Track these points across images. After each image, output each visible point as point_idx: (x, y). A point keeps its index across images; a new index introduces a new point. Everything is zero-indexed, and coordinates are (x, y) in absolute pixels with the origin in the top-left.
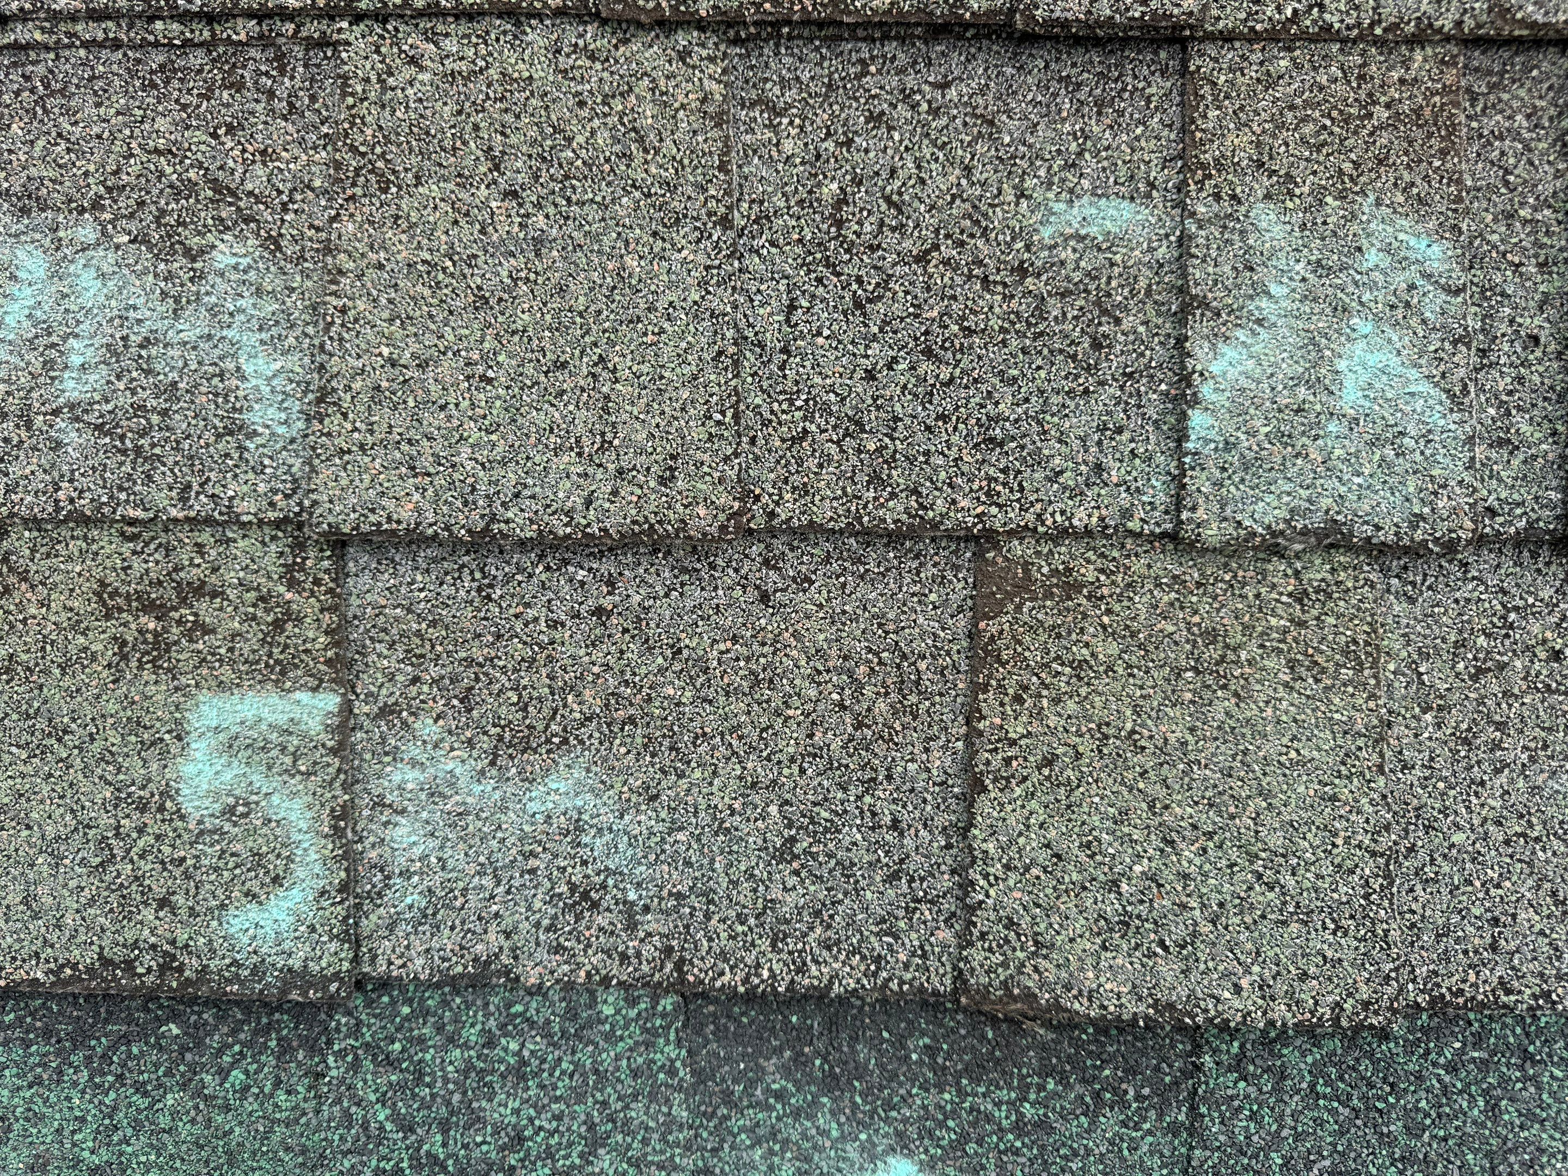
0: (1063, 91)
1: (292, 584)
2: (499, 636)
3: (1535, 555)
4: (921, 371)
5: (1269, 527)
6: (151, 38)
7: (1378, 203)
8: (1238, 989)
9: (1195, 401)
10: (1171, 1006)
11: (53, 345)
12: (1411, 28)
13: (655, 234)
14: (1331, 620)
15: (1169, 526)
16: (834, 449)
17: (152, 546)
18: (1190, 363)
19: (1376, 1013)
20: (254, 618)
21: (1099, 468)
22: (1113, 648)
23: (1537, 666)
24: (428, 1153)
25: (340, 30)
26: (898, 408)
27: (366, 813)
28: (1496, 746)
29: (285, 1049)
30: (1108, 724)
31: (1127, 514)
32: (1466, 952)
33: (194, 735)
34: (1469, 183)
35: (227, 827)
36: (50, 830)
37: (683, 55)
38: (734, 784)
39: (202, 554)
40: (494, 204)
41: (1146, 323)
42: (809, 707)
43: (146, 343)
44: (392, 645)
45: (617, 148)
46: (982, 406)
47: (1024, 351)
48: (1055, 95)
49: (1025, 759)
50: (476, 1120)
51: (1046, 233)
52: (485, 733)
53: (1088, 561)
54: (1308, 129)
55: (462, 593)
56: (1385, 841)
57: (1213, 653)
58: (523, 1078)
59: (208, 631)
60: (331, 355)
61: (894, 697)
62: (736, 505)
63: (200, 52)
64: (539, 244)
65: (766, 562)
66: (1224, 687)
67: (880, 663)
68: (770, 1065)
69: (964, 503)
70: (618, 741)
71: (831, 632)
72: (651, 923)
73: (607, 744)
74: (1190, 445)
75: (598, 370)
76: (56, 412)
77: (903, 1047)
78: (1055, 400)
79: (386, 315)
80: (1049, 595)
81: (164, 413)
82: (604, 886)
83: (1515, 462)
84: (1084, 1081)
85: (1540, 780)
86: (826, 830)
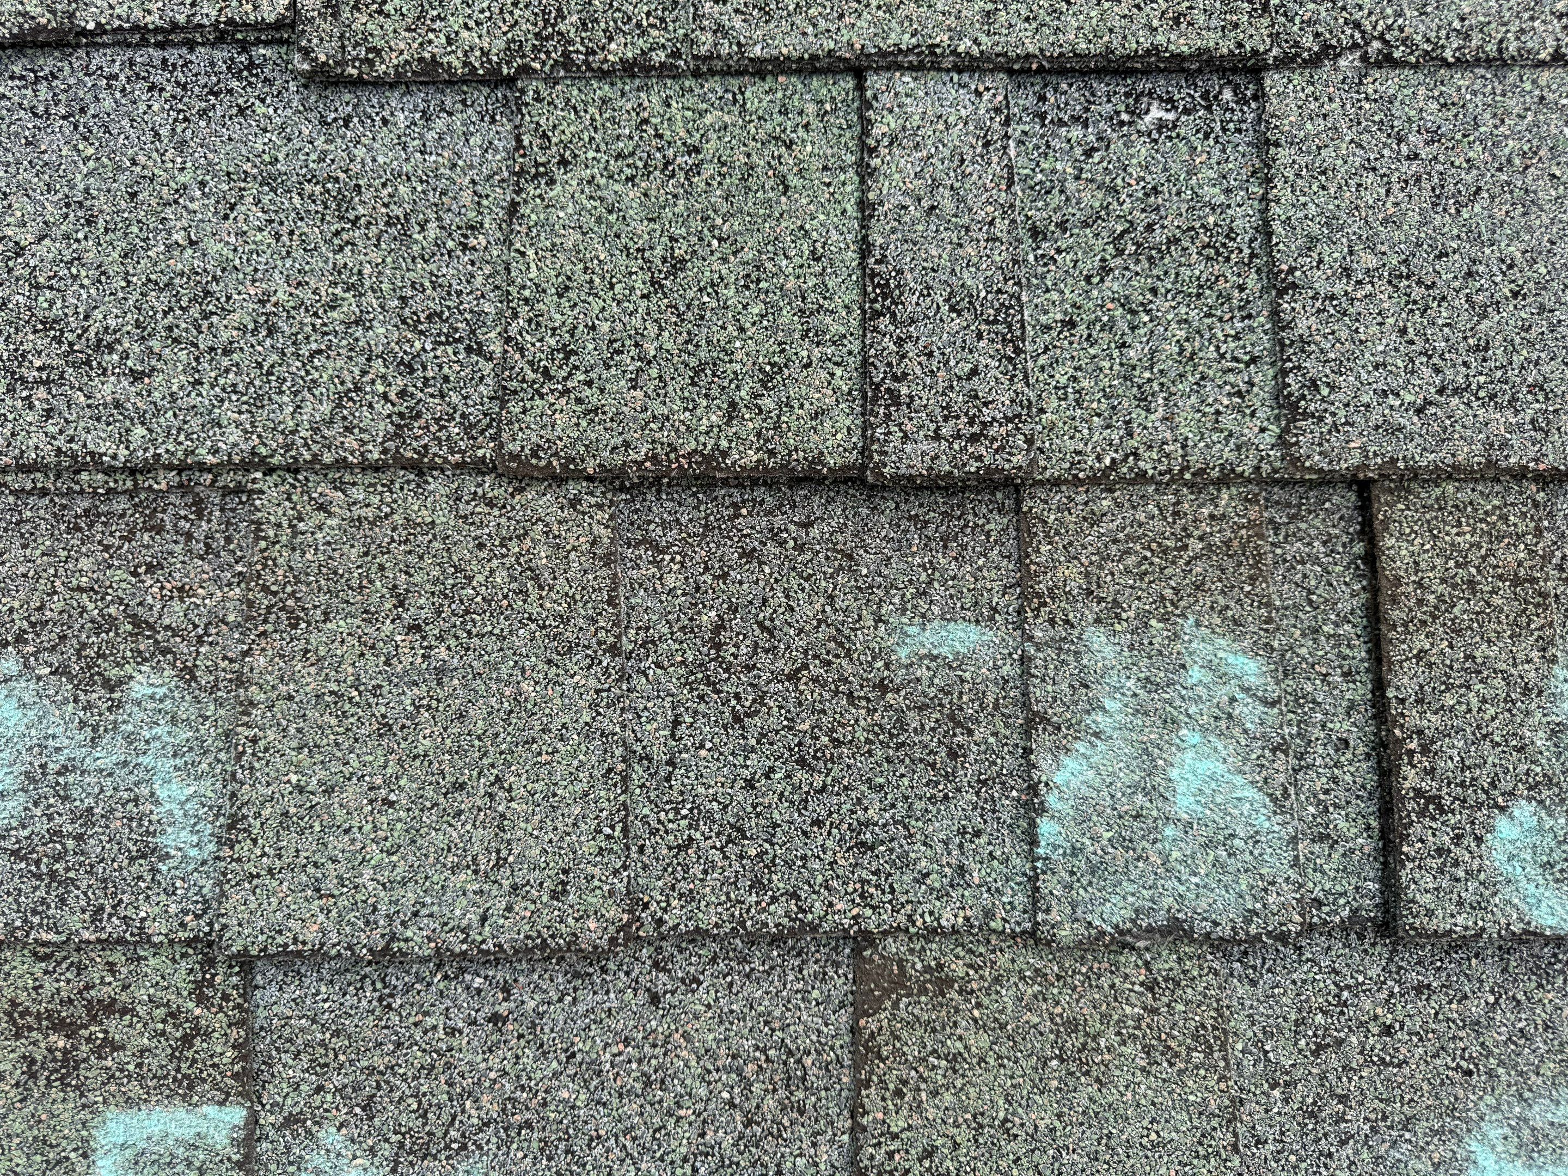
0: (912, 528)
1: (201, 1000)
2: (399, 1045)
3: (1361, 937)
4: (795, 780)
5: (1117, 926)
6: (77, 488)
7: (1198, 624)
9: (1042, 810)
12: (1215, 473)
13: (549, 662)
14: (1180, 1007)
15: (1028, 925)
16: (718, 857)
17: (64, 966)
18: (1035, 774)
20: (163, 1033)
21: (962, 870)
22: (984, 1040)
23: (1371, 1041)
25: (254, 481)
26: (776, 815)
28: (1340, 1119)
30: (982, 1114)
33: (100, 1153)
34: (1278, 603)
37: (574, 503)
39: (113, 973)
40: (398, 638)
41: (995, 734)
42: (700, 1106)
43: (64, 770)
44: (297, 1056)
45: (514, 586)
46: (853, 812)
47: (889, 760)
48: (906, 531)
49: (907, 1152)
51: (903, 653)
52: (387, 1140)
53: (957, 957)
54: (1131, 560)
55: (364, 1003)
57: (1074, 1041)
59: (117, 1047)
60: (242, 784)
61: (782, 1093)
62: (625, 917)
63: (122, 498)
64: (441, 673)
65: (656, 965)
66: (1087, 1073)
67: (768, 1060)
69: (840, 906)
70: (515, 1146)
71: (719, 1031)
73: (504, 1149)
74: (1041, 851)
75: (495, 789)
78: (919, 805)
79: (294, 744)
80: (923, 991)
81: (79, 838)
83: (1335, 856)
85: (1382, 1150)
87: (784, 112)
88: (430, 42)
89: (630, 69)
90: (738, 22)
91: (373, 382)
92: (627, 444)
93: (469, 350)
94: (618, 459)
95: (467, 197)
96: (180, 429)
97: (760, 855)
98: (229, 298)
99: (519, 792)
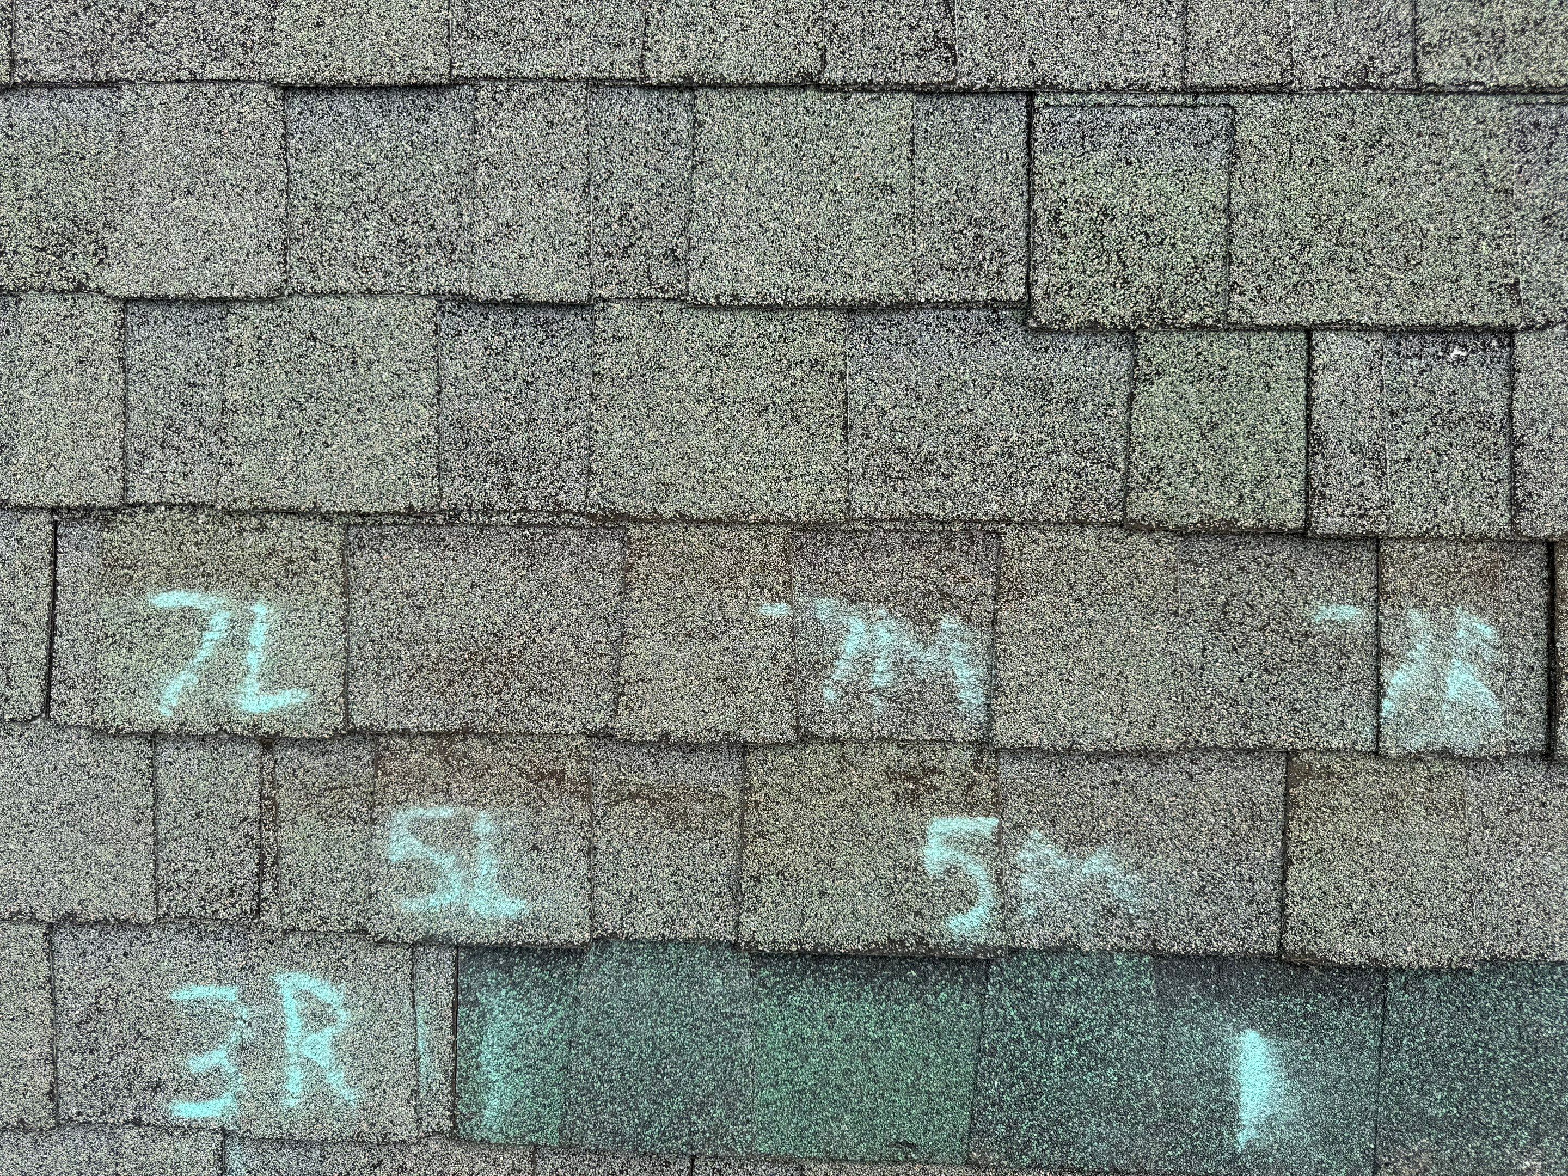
0: (1324, 558)
1: (976, 769)
2: (1069, 793)
3: (1533, 760)
4: (1263, 678)
5: (1417, 749)
6: (917, 529)
7: (1463, 609)
8: (1405, 952)
9: (1385, 695)
10: (1376, 959)
11: (868, 662)
12: (1477, 537)
13: (1144, 618)
14: (1444, 789)
15: (1373, 748)
16: (1225, 713)
17: (912, 752)
18: (1382, 679)
19: (1467, 962)
20: (958, 784)
21: (1342, 722)
22: (1348, 801)
23: (1535, 809)
24: (1034, 1031)
25: (1002, 528)
26: (1254, 695)
27: (1008, 872)
28: (1517, 844)
29: (966, 982)
30: (1346, 835)
31: (1355, 743)
32: (1506, 936)
33: (930, 837)
34: (1503, 600)
35: (947, 879)
36: (864, 880)
37: (1157, 542)
38: (1177, 862)
39: (934, 754)
40: (1071, 605)
41: (1361, 659)
42: (1211, 827)
43: (911, 662)
44: (1019, 796)
45: (1127, 581)
46: (1291, 694)
47: (1309, 671)
48: (1321, 560)
49: (1310, 850)
50: (1057, 1014)
51: (1317, 619)
53: (1338, 763)
54: (1433, 577)
55: (1051, 774)
56: (1469, 887)
57: (1392, 803)
58: (1079, 994)
59: (936, 789)
60: (999, 670)
61: (1250, 822)
62: (1184, 738)
65: (1192, 761)
66: (1397, 818)
67: (1243, 807)
68: (1191, 988)
69: (1284, 737)
70: (1124, 841)
71: (1221, 794)
72: (1140, 923)
73: (1119, 842)
74: (1383, 714)
75: (1119, 677)
76: (871, 692)
77: (1252, 978)
78: (1323, 692)
79: (1024, 653)
80: (1320, 777)
81: (919, 692)
82: (1118, 907)
83: (1524, 721)
84: (1335, 994)
85: (1537, 859)
86: (1219, 882)
87: (1269, 350)
88: (1094, 311)
89: (1194, 326)
90: (1250, 306)
91: (1061, 482)
92: (1188, 515)
93: (1108, 467)
94: (1185, 522)
95: (1107, 389)
96: (968, 503)
97: (1245, 713)
98: (989, 439)
99: (1131, 679)
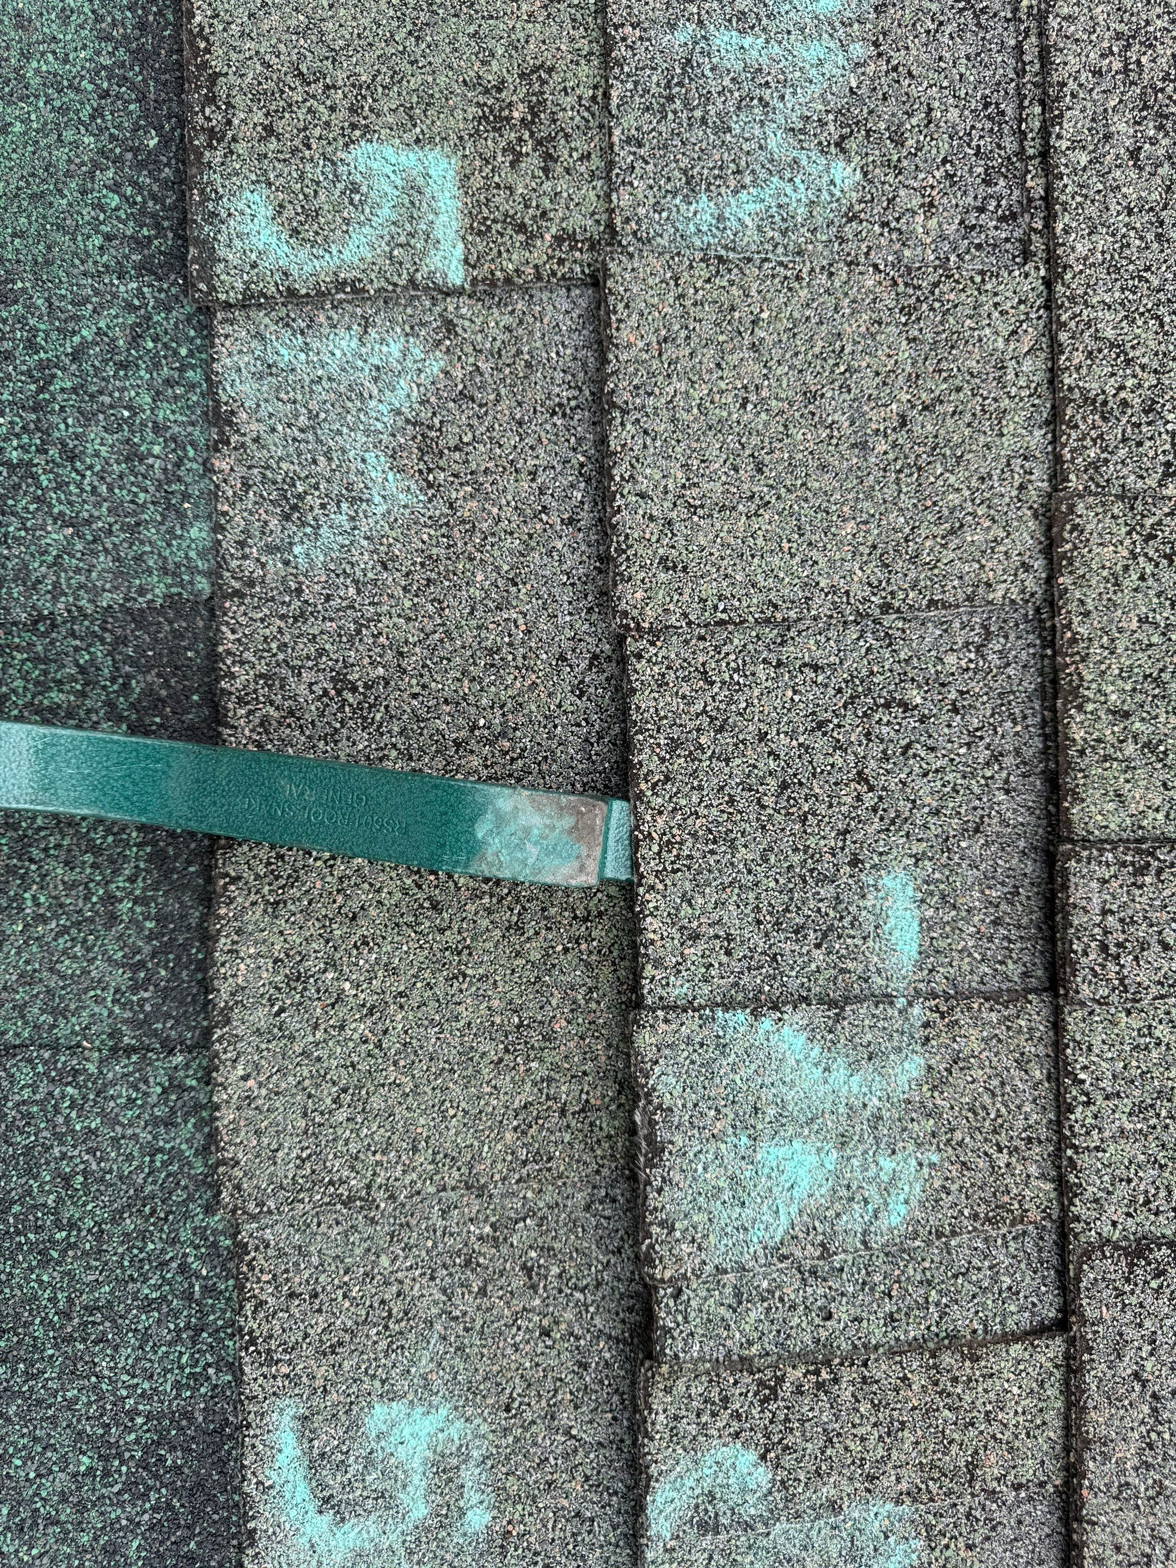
0: (1006, 890)
1: (558, 240)
2: (520, 423)
3: (630, 1309)
4: (769, 780)
6: (1026, 103)
8: (245, 1078)
9: (757, 1016)
10: (227, 1021)
11: (759, 21)
13: (874, 547)
14: (567, 1137)
15: (649, 1001)
16: (699, 707)
17: (586, 114)
18: (788, 1009)
19: (232, 1197)
20: (527, 206)
21: (696, 937)
22: (535, 956)
23: (536, 1318)
24: (54, 376)
25: (1037, 269)
26: (737, 762)
27: (359, 311)
28: (466, 1288)
29: (140, 244)
30: (470, 954)
31: (658, 963)
32: (287, 1270)
33: (421, 155)
34: (954, 1243)
35: (340, 186)
36: (329, 26)
37: (1025, 566)
38: (400, 636)
39: (581, 159)
40: (894, 406)
42: (472, 699)
43: (764, 104)
44: (509, 329)
45: (946, 512)
46: (743, 834)
47: (790, 868)
48: (1003, 883)
49: (436, 887)
50: (87, 418)
51: (888, 882)
52: (434, 414)
53: (609, 932)
55: (557, 390)
56: (380, 1197)
57: (535, 1039)
58: (128, 459)
59: (514, 166)
60: (760, 268)
62: (646, 625)
63: (1015, 146)
64: (862, 446)
65: (595, 657)
66: (507, 1050)
67: (513, 760)
68: (153, 678)
69: (660, 821)
70: (432, 532)
71: (538, 716)
72: (274, 565)
73: (430, 523)
74: (719, 1014)
75: (756, 502)
76: (700, 23)
78: (751, 897)
79: (796, 315)
81: (704, 121)
82: (304, 524)
84: (155, 953)
85: (438, 1327)
86: (364, 719)
91: (1135, 376)
92: (1087, 614)
94: (1072, 607)
96: (1086, 196)
97: (700, 747)
99: (756, 524)
